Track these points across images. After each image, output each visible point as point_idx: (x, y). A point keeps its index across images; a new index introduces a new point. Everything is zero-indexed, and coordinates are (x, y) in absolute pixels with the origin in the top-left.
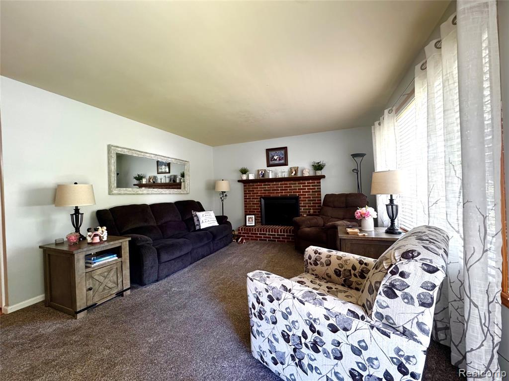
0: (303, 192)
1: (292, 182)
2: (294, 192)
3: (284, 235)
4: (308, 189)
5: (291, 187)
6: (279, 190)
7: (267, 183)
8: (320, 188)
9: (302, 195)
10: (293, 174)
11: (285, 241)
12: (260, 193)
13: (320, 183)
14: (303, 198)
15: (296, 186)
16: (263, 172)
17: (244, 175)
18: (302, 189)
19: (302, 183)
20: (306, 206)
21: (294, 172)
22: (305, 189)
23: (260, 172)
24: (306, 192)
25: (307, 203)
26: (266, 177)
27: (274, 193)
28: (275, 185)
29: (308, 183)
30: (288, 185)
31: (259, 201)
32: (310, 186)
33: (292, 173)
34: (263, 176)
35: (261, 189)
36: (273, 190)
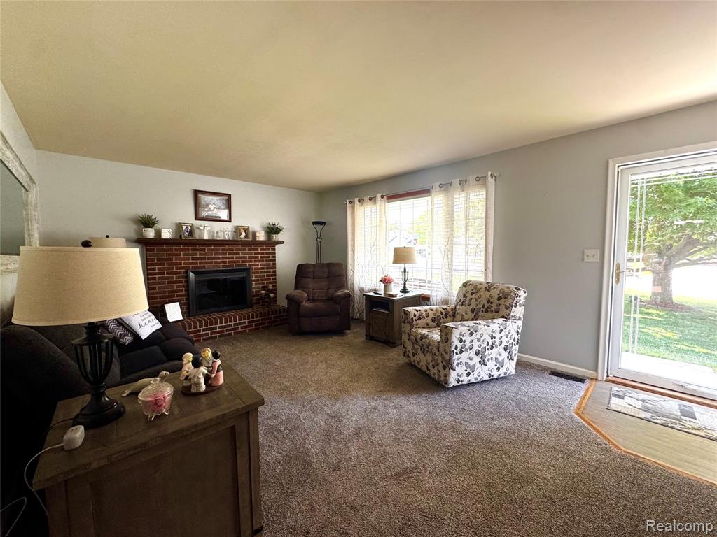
0: (255, 261)
1: (240, 247)
2: (243, 262)
3: (245, 323)
4: (261, 257)
5: (239, 254)
6: (219, 258)
7: (198, 247)
8: (275, 257)
9: (253, 265)
10: (242, 236)
11: (245, 331)
12: (184, 264)
13: (274, 249)
14: (255, 269)
15: (245, 253)
16: (190, 228)
17: (150, 229)
18: (253, 257)
19: (253, 250)
20: (258, 280)
21: (244, 234)
22: (258, 257)
23: (184, 227)
24: (260, 261)
25: (260, 276)
26: (197, 236)
27: (211, 263)
28: (213, 250)
29: (261, 250)
30: (235, 252)
31: (183, 277)
32: (263, 253)
33: (241, 234)
34: (191, 233)
35: (185, 257)
36: (208, 258)
